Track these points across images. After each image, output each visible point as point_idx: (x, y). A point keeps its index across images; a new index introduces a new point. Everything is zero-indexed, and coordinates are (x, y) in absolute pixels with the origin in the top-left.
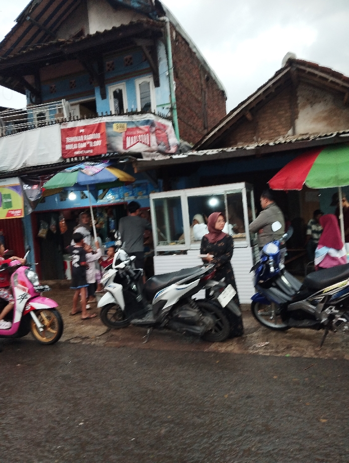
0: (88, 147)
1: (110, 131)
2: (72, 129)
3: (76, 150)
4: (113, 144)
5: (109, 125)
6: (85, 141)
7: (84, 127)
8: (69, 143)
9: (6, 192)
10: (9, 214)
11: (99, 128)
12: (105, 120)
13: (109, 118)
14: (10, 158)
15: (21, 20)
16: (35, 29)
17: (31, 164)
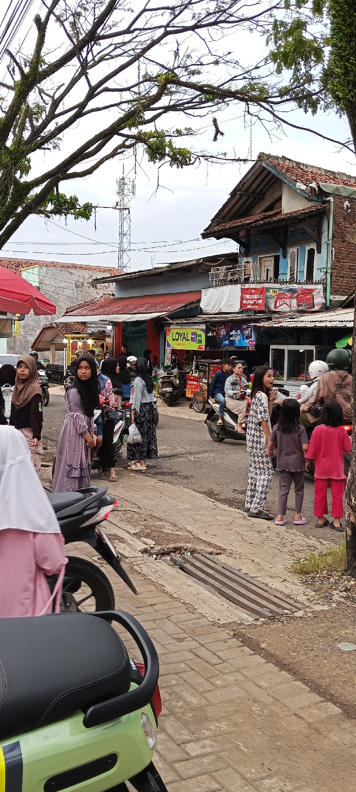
0: (255, 304)
1: (268, 294)
2: (248, 289)
3: (249, 304)
4: (268, 304)
5: (268, 289)
6: (253, 299)
7: (254, 289)
8: (245, 299)
9: (199, 332)
10: (200, 347)
11: (262, 291)
12: (266, 285)
13: (269, 284)
14: (213, 304)
15: (233, 194)
16: (244, 198)
17: (223, 311)
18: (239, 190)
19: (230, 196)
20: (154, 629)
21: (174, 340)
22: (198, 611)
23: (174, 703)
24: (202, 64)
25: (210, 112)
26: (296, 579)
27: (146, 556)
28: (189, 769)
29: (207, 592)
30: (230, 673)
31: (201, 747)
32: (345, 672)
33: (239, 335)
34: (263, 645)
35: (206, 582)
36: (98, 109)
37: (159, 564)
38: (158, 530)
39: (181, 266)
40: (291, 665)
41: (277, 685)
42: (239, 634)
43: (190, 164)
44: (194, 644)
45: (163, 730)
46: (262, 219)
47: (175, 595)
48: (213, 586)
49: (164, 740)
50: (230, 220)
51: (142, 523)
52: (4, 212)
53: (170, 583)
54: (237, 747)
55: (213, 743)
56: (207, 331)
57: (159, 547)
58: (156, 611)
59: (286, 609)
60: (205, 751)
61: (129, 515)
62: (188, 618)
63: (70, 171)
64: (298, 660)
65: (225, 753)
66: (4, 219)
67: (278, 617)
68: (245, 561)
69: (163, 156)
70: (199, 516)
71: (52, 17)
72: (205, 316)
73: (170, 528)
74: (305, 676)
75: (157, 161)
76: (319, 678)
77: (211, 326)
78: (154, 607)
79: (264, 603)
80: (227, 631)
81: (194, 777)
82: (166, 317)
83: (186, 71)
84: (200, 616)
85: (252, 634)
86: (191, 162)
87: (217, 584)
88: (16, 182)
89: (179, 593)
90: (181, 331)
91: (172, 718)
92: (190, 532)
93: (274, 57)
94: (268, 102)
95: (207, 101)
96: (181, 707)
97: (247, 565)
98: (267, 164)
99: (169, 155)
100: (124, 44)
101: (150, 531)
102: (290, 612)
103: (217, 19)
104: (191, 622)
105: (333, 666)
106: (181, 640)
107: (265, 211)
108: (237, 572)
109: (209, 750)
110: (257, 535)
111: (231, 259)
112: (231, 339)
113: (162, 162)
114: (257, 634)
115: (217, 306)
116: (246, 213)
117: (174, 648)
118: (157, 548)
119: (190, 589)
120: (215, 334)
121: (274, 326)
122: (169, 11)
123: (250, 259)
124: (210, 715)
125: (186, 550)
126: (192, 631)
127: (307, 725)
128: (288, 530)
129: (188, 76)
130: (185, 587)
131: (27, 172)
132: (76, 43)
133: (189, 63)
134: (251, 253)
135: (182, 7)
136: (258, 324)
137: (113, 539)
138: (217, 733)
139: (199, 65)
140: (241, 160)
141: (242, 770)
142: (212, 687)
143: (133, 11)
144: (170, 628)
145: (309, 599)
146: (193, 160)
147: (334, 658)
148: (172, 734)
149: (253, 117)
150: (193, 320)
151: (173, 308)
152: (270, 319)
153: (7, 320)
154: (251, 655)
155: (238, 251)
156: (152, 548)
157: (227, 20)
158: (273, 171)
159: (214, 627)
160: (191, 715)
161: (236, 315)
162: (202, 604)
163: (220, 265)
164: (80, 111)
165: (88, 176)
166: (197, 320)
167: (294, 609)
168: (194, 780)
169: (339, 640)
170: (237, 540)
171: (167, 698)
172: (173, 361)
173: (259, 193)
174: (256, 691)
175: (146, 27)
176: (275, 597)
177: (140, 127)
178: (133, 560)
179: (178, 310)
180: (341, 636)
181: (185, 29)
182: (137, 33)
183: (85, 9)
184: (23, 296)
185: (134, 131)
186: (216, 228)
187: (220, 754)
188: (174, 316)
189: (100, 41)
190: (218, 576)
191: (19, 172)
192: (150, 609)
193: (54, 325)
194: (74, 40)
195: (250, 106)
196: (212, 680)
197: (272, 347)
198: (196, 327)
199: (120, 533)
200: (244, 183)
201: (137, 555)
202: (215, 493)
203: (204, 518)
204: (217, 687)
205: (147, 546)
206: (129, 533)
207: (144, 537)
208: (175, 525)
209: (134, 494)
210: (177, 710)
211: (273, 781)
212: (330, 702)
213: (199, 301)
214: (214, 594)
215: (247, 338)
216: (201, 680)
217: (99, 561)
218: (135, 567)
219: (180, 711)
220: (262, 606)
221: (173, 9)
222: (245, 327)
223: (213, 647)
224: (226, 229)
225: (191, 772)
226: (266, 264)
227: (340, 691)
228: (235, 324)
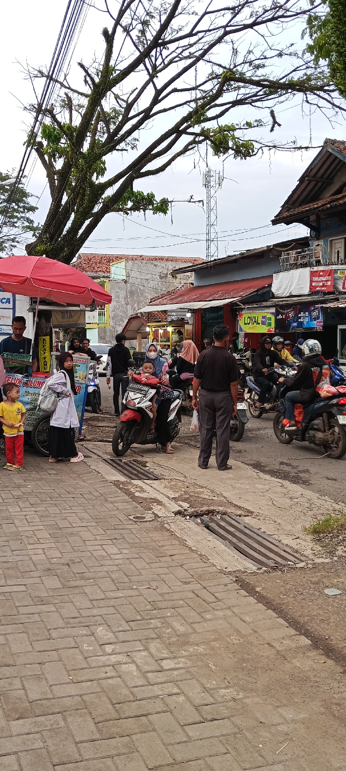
0: (323, 286)
1: (336, 275)
2: (316, 271)
3: (317, 286)
4: (337, 285)
5: (336, 271)
6: (322, 281)
7: (323, 271)
8: (314, 282)
9: (269, 316)
10: (269, 330)
11: (330, 273)
12: (334, 267)
13: (336, 266)
14: (283, 288)
15: (302, 180)
16: (313, 183)
17: (294, 294)
18: (307, 176)
19: (298, 182)
20: (165, 574)
21: (245, 324)
22: (210, 561)
23: (164, 630)
24: (265, 58)
25: (278, 103)
26: (309, 537)
27: (179, 517)
28: (159, 678)
29: (223, 546)
30: (220, 609)
31: (175, 663)
32: (325, 613)
33: (307, 317)
34: (258, 589)
35: (224, 538)
36: (165, 110)
37: (188, 523)
38: (196, 495)
39: (253, 253)
40: (279, 606)
41: (260, 620)
42: (240, 580)
43: (253, 155)
44: (196, 587)
45: (146, 649)
46: (329, 203)
47: (193, 548)
48: (230, 542)
49: (145, 656)
50: (300, 205)
51: (183, 489)
52: (82, 212)
53: (192, 539)
54: (207, 666)
55: (187, 661)
56: (276, 314)
57: (193, 510)
58: (173, 560)
59: (291, 561)
60: (177, 666)
61: (173, 483)
62: (199, 566)
63: (143, 170)
64: (285, 601)
65: (196, 669)
66: (82, 219)
67: (281, 567)
68: (268, 522)
69: (226, 149)
70: (239, 485)
71: (119, 29)
72: (276, 300)
73: (208, 494)
74: (288, 615)
75: (222, 154)
76: (300, 616)
77: (280, 308)
78: (172, 557)
79: (272, 555)
80: (231, 577)
81: (162, 683)
82: (239, 303)
83: (250, 66)
84: (210, 564)
85: (251, 580)
86: (254, 153)
87: (234, 540)
88: (92, 184)
89: (198, 546)
90: (252, 315)
91: (158, 640)
92: (225, 498)
93: (310, 49)
94: (325, 91)
95: (271, 93)
96: (168, 633)
97: (268, 525)
98: (333, 149)
99: (233, 149)
100: (191, 45)
101: (188, 496)
102: (293, 564)
103: (275, 15)
104: (200, 569)
105: (317, 607)
106: (186, 583)
107: (334, 194)
108: (256, 531)
109: (181, 665)
110: (288, 501)
111: (302, 244)
112: (300, 320)
113: (226, 155)
114: (255, 580)
115: (288, 289)
116: (315, 198)
117: (179, 589)
118: (191, 510)
119: (209, 543)
120: (284, 317)
121: (340, 306)
122: (231, 11)
123: (321, 242)
124: (192, 640)
125: (218, 513)
126: (200, 576)
127: (275, 652)
128: (320, 497)
129: (253, 71)
130: (204, 542)
131: (103, 175)
132: (142, 51)
133: (251, 57)
134: (321, 236)
135: (240, 7)
136: (324, 305)
137: (152, 502)
138: (193, 654)
139: (263, 59)
140: (303, 148)
141: (204, 681)
142: (200, 619)
143: (197, 14)
144: (181, 573)
145: (314, 553)
146: (256, 151)
147: (320, 601)
148: (154, 652)
149: (312, 106)
150: (265, 304)
151: (244, 294)
152: (337, 300)
153: (81, 311)
154: (245, 597)
155: (309, 235)
156: (185, 510)
157: (285, 14)
158: (339, 156)
159: (220, 574)
160: (175, 639)
161: (306, 297)
162: (215, 555)
163: (291, 249)
164: (147, 114)
165: (161, 173)
166: (269, 303)
167: (297, 561)
168: (160, 686)
169: (329, 587)
170: (268, 505)
171: (159, 626)
172: (245, 344)
173: (327, 178)
174: (240, 625)
175: (211, 28)
176: (285, 551)
177: (203, 125)
178: (165, 519)
179: (250, 295)
180: (332, 584)
181: (246, 27)
182: (201, 35)
183: (153, 17)
184: (79, 289)
185: (197, 129)
186: (286, 214)
187: (190, 669)
188: (247, 301)
189: (168, 45)
190: (238, 534)
191: (95, 174)
192: (168, 559)
193: (139, 315)
194: (140, 48)
195: (307, 95)
196: (203, 615)
197: (340, 327)
198: (266, 311)
199: (160, 497)
200: (312, 169)
201: (169, 515)
202: (262, 465)
203: (243, 486)
204: (205, 620)
205: (181, 508)
206: (168, 497)
207: (182, 501)
208: (212, 491)
209: (184, 466)
210: (164, 635)
211: (228, 691)
212: (304, 635)
213: (270, 286)
214: (228, 548)
215: (315, 319)
216: (193, 614)
217: (134, 519)
218: (165, 525)
219: (167, 636)
220: (269, 558)
221: (233, 9)
222: (312, 309)
223: (213, 590)
224: (295, 215)
225: (159, 680)
226: (338, 245)
227: (315, 627)
228: (302, 306)
